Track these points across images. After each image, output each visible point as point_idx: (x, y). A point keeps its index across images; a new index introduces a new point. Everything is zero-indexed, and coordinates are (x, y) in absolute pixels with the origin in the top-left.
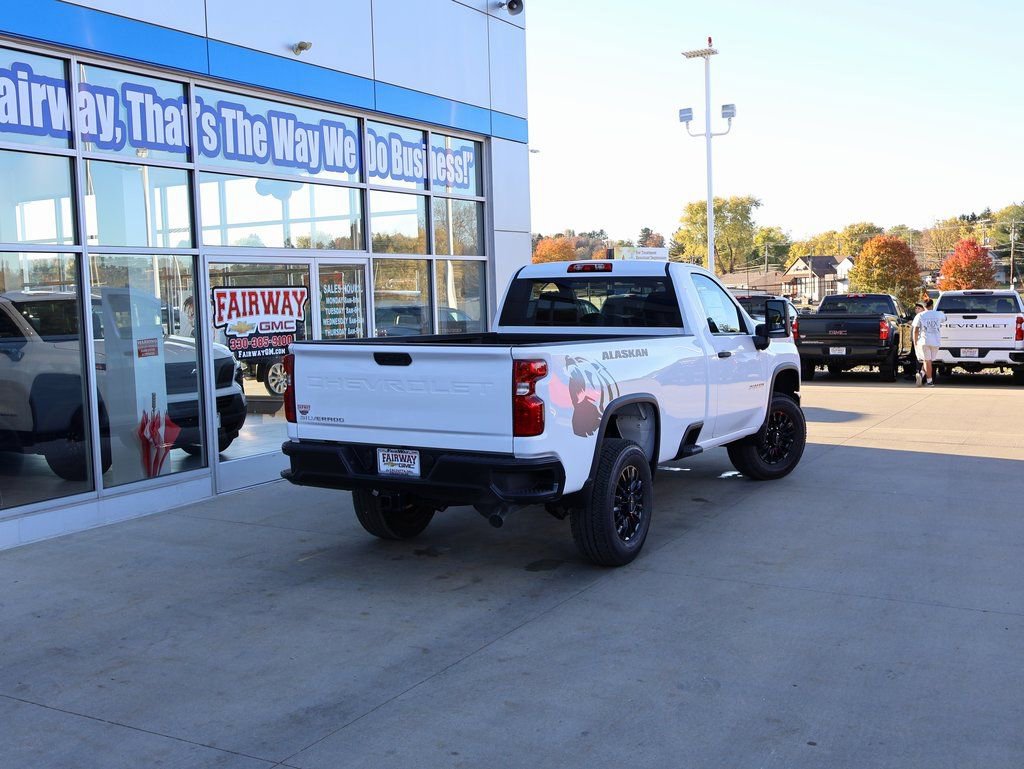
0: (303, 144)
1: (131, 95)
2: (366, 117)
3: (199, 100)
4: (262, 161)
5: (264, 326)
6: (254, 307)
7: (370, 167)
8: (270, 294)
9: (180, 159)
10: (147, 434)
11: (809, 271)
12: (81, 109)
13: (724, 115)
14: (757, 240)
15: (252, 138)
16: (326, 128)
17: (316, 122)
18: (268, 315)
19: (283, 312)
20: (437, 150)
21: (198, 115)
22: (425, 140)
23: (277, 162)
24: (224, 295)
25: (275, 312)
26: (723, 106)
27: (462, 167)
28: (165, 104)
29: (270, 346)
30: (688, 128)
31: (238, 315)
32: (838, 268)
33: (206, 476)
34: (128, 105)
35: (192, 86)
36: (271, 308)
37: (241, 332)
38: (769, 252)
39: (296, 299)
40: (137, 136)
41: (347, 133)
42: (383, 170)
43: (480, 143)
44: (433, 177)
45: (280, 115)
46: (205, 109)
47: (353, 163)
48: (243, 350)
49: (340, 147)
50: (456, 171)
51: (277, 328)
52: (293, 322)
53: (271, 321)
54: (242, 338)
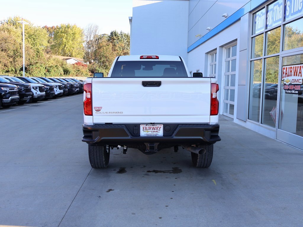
4: (300, 11)
5: (293, 81)
6: (291, 73)
8: (296, 67)
18: (294, 77)
19: (299, 76)
24: (284, 69)
25: (297, 75)
29: (294, 89)
31: (287, 76)
33: (274, 131)
36: (295, 74)
37: (287, 83)
48: (287, 90)
51: (296, 82)
52: (301, 79)
53: (295, 79)
54: (287, 85)
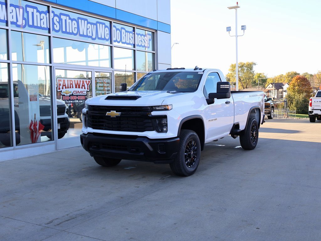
0: (90, 30)
1: (28, 9)
2: (113, 21)
3: (53, 12)
4: (75, 35)
5: (75, 92)
6: (71, 86)
7: (114, 39)
8: (77, 81)
9: (46, 32)
10: (32, 128)
11: (274, 88)
12: (11, 13)
13: (242, 29)
14: (256, 77)
15: (72, 26)
16: (98, 24)
17: (95, 22)
19: (82, 88)
20: (138, 34)
21: (52, 17)
22: (134, 31)
23: (81, 35)
24: (61, 80)
26: (242, 26)
27: (147, 40)
28: (41, 13)
29: (77, 99)
30: (229, 34)
31: (66, 88)
32: (284, 87)
33: (53, 143)
34: (28, 12)
35: (51, 7)
36: (78, 86)
37: (66, 94)
38: (260, 81)
39: (87, 83)
40: (31, 23)
41: (106, 27)
42: (119, 40)
43: (154, 32)
44: (136, 44)
45: (82, 19)
46: (55, 15)
47: (108, 37)
48: (67, 100)
49: (103, 31)
50: (145, 42)
51: (80, 93)
52: (85, 91)
53: (77, 90)
54: (67, 96)
